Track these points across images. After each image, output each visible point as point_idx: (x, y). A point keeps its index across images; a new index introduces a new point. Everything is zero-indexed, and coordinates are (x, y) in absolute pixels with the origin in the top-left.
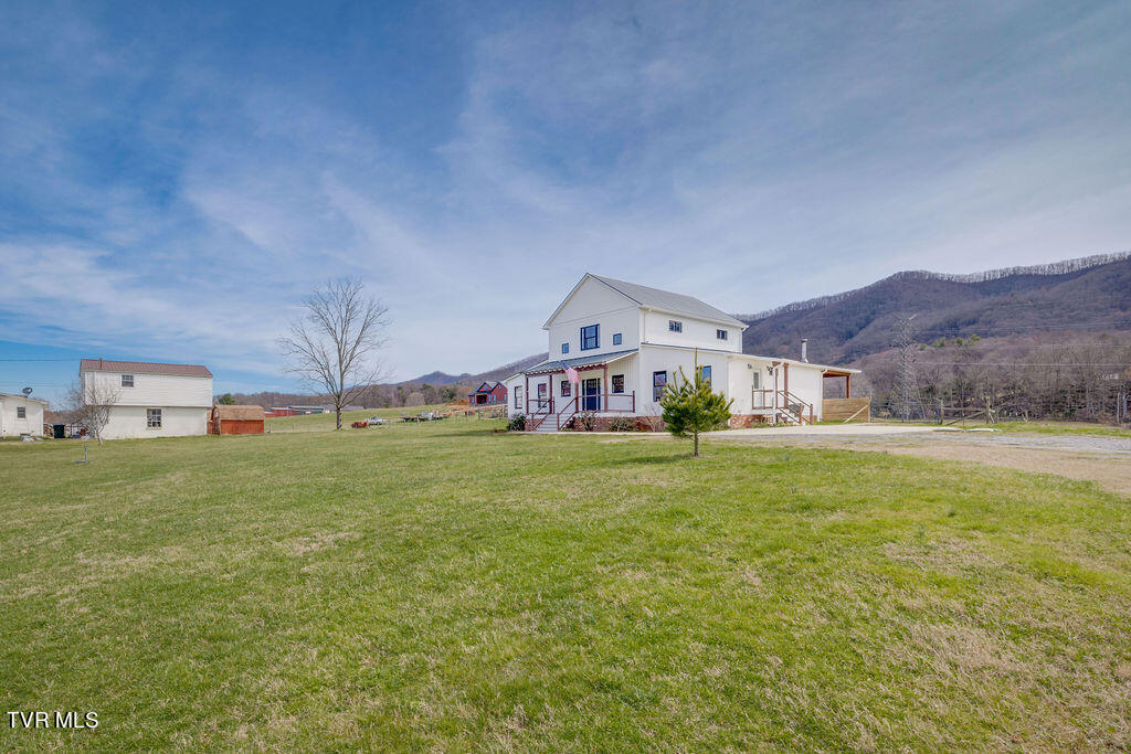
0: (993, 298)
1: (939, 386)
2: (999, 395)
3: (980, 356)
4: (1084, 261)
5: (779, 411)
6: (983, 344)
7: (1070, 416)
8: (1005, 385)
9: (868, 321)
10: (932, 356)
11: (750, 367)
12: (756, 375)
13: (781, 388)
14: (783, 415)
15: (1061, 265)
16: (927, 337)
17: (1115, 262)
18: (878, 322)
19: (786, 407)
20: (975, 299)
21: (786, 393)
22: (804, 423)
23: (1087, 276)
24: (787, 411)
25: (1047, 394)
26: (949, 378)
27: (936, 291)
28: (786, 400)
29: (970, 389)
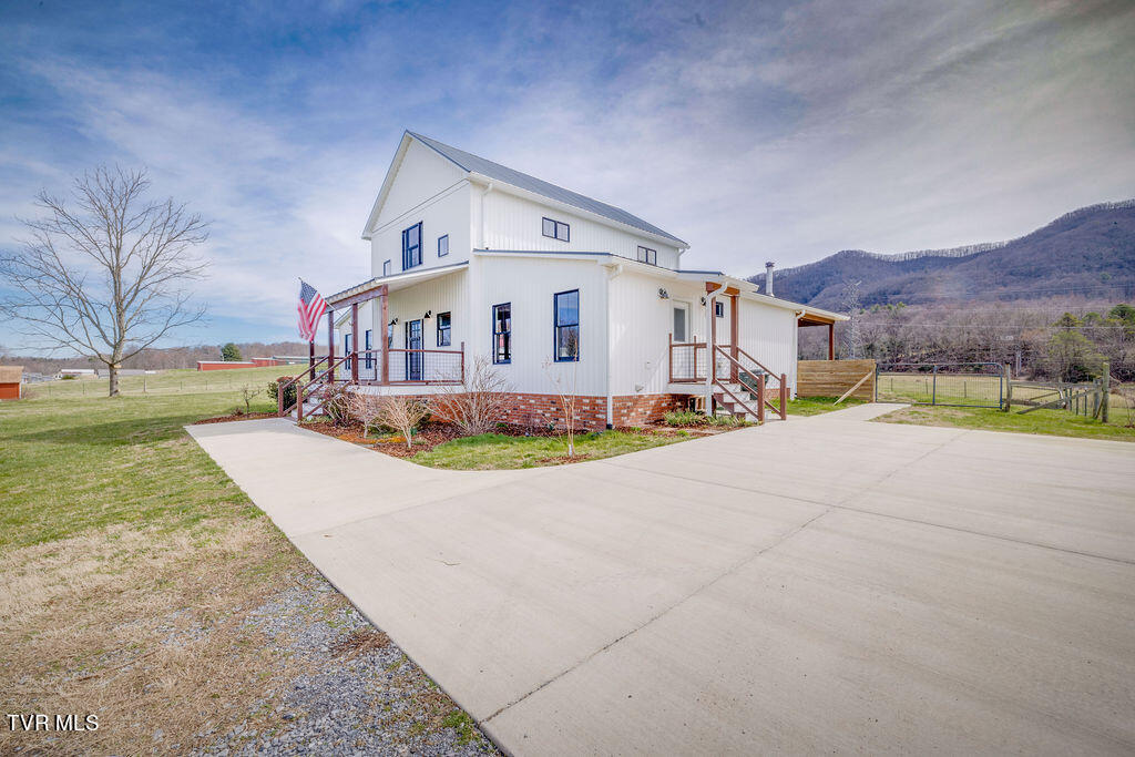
0: (912, 275)
1: (876, 344)
2: (924, 352)
3: (906, 319)
4: (975, 247)
5: (717, 389)
6: (907, 310)
7: (978, 371)
8: (928, 344)
9: (819, 290)
10: (870, 318)
11: (663, 294)
12: (679, 314)
13: (724, 338)
14: (727, 399)
15: (959, 250)
16: (866, 303)
17: (997, 249)
18: (826, 291)
19: (734, 379)
20: (898, 275)
21: (735, 351)
22: (768, 414)
23: (978, 259)
24: (734, 388)
25: (961, 351)
26: (885, 337)
27: (869, 267)
28: (735, 367)
29: (901, 347)
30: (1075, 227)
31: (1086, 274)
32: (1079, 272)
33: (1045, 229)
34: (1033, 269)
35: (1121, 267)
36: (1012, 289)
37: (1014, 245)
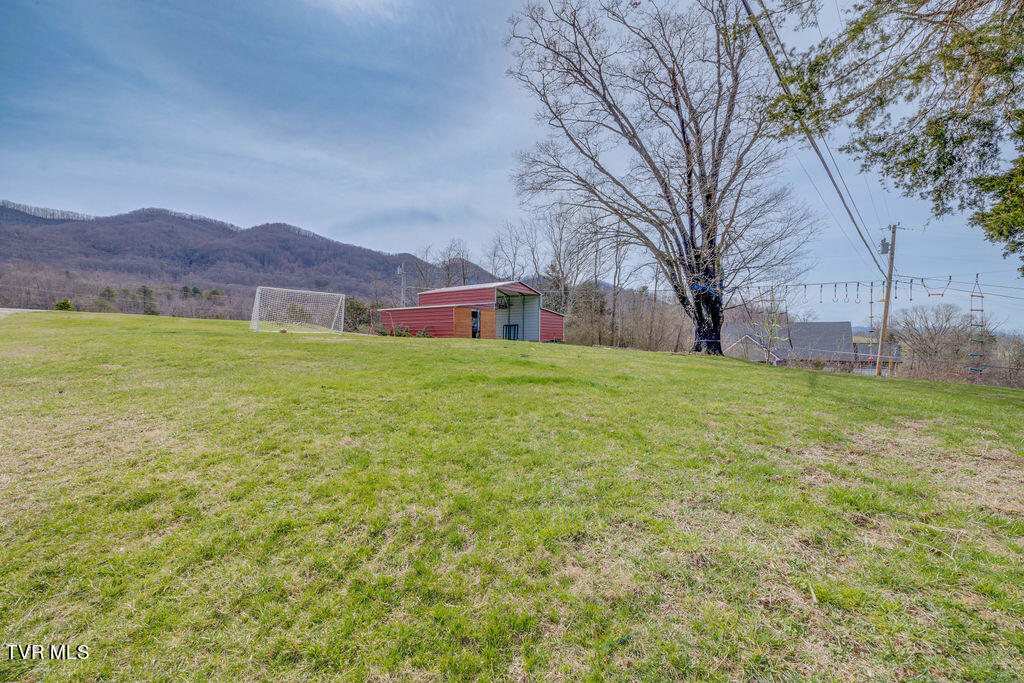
30: (147, 221)
31: (151, 259)
32: (147, 256)
33: (126, 215)
34: (112, 246)
35: (174, 259)
36: (91, 260)
37: (99, 221)
